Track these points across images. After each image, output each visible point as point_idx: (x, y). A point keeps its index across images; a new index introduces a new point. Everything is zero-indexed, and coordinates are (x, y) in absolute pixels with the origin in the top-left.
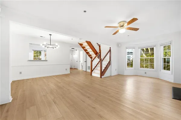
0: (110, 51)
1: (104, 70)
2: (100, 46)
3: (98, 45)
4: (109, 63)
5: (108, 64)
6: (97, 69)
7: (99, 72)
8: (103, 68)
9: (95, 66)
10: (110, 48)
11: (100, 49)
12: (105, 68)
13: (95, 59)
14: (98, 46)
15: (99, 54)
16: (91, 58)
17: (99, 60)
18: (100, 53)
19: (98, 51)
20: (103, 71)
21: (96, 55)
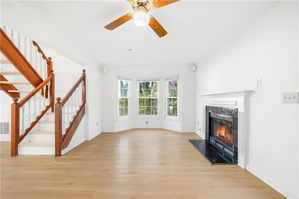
0: (84, 78)
1: (68, 130)
2: (49, 63)
3: (44, 57)
4: (82, 111)
5: (78, 113)
6: (39, 131)
7: (52, 138)
8: (65, 126)
9: (33, 119)
10: (84, 71)
11: (50, 72)
12: (72, 124)
13: (32, 100)
14: (44, 61)
15: (49, 84)
16: (15, 95)
17: (47, 102)
18: (52, 81)
19: (44, 76)
20: (64, 133)
21: (36, 85)
